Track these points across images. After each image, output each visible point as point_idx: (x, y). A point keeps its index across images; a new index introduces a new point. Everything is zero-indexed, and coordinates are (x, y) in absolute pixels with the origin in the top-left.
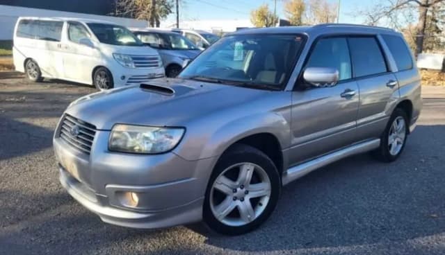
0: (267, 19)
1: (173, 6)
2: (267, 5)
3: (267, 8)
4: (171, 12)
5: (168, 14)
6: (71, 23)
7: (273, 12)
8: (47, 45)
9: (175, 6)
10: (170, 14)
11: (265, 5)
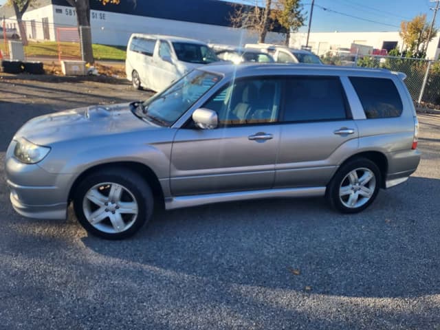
0: (421, 32)
1: (306, 19)
2: (425, 16)
3: (424, 19)
4: (303, 24)
5: (299, 26)
6: (162, 41)
7: (431, 24)
8: (146, 59)
9: (309, 19)
10: (302, 27)
11: (422, 17)
